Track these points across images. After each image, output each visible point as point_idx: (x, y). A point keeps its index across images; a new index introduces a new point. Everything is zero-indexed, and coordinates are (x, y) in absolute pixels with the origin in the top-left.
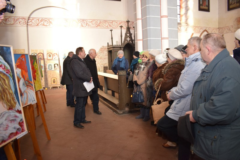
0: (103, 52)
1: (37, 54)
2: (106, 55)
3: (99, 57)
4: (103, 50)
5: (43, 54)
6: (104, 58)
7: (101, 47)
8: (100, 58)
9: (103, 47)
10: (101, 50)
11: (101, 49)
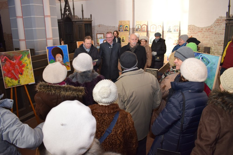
0: (220, 25)
1: (141, 25)
2: (223, 29)
3: (212, 32)
4: (220, 21)
5: (147, 27)
6: (220, 33)
7: (218, 17)
8: (214, 32)
9: (221, 17)
10: (217, 22)
11: (218, 20)
